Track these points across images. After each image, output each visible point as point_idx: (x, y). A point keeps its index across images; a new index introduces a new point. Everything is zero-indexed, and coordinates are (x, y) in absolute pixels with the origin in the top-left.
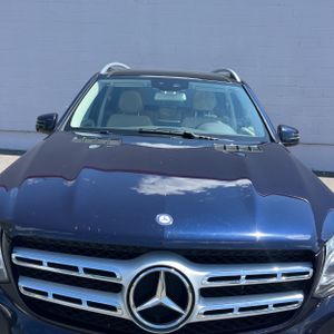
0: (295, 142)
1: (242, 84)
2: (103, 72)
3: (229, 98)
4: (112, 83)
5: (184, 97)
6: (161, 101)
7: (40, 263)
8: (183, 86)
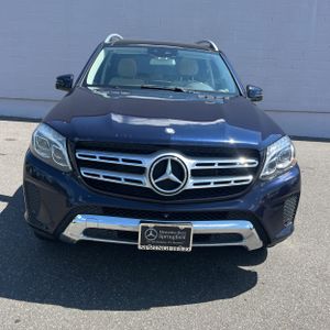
0: (260, 99)
1: (220, 53)
2: (107, 41)
3: (208, 64)
4: (115, 50)
5: (174, 62)
6: (156, 66)
7: (95, 157)
8: (173, 54)
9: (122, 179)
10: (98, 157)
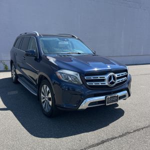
9: (100, 84)
10: (92, 78)
